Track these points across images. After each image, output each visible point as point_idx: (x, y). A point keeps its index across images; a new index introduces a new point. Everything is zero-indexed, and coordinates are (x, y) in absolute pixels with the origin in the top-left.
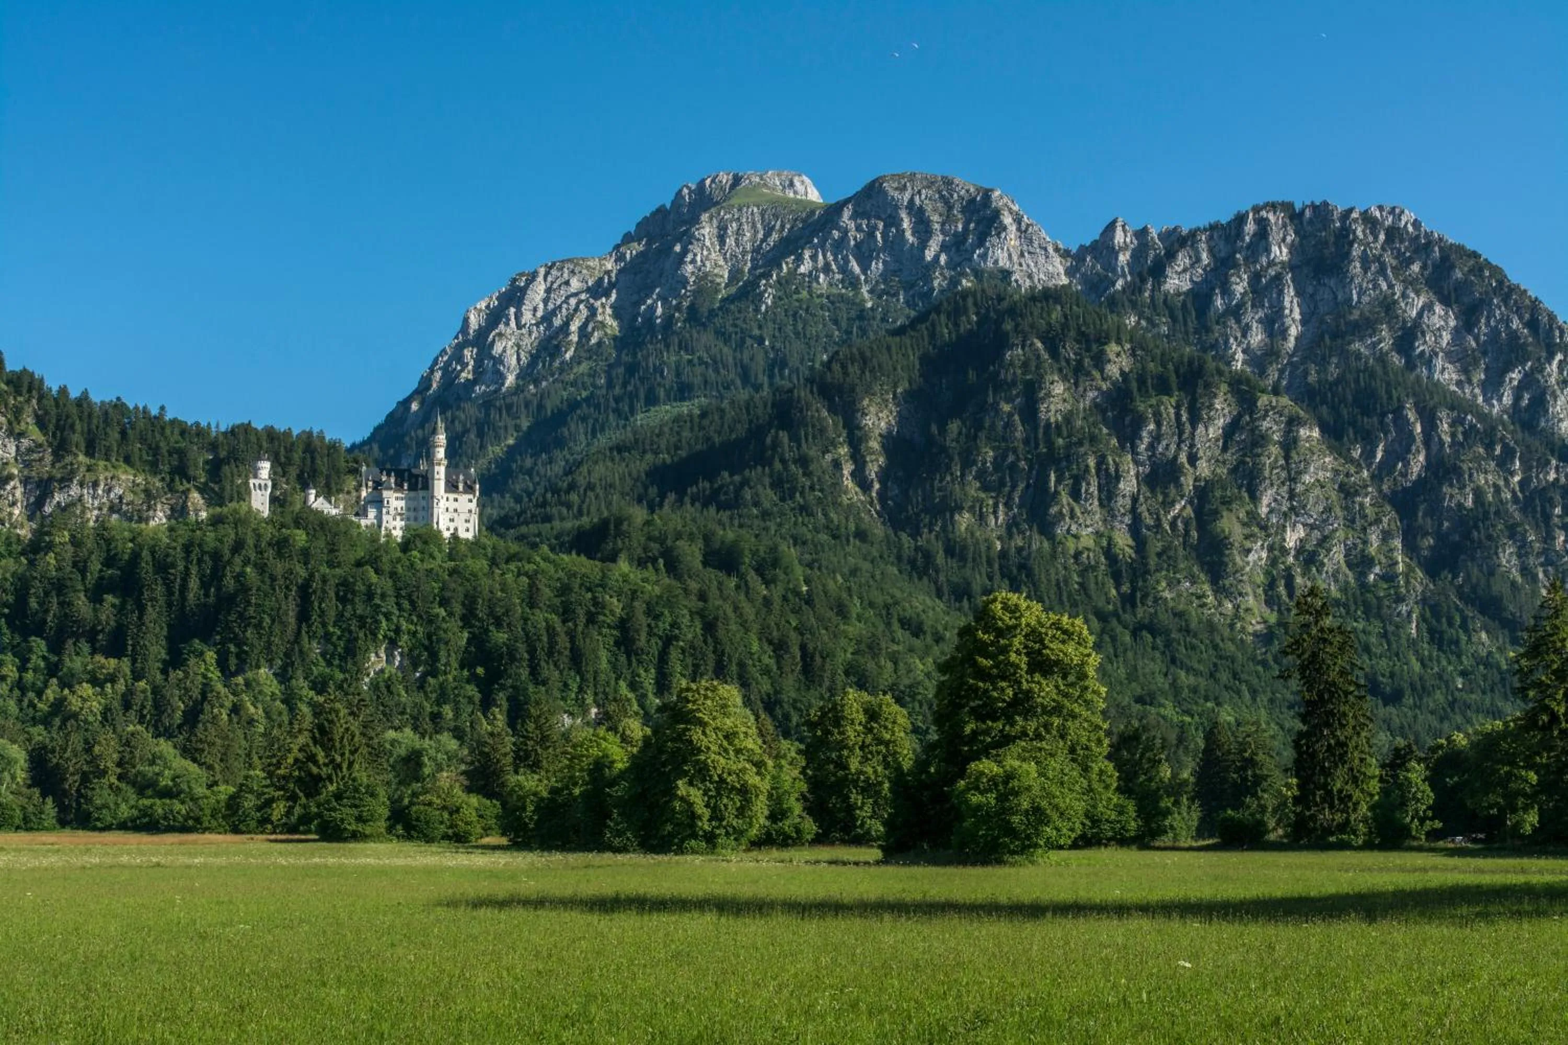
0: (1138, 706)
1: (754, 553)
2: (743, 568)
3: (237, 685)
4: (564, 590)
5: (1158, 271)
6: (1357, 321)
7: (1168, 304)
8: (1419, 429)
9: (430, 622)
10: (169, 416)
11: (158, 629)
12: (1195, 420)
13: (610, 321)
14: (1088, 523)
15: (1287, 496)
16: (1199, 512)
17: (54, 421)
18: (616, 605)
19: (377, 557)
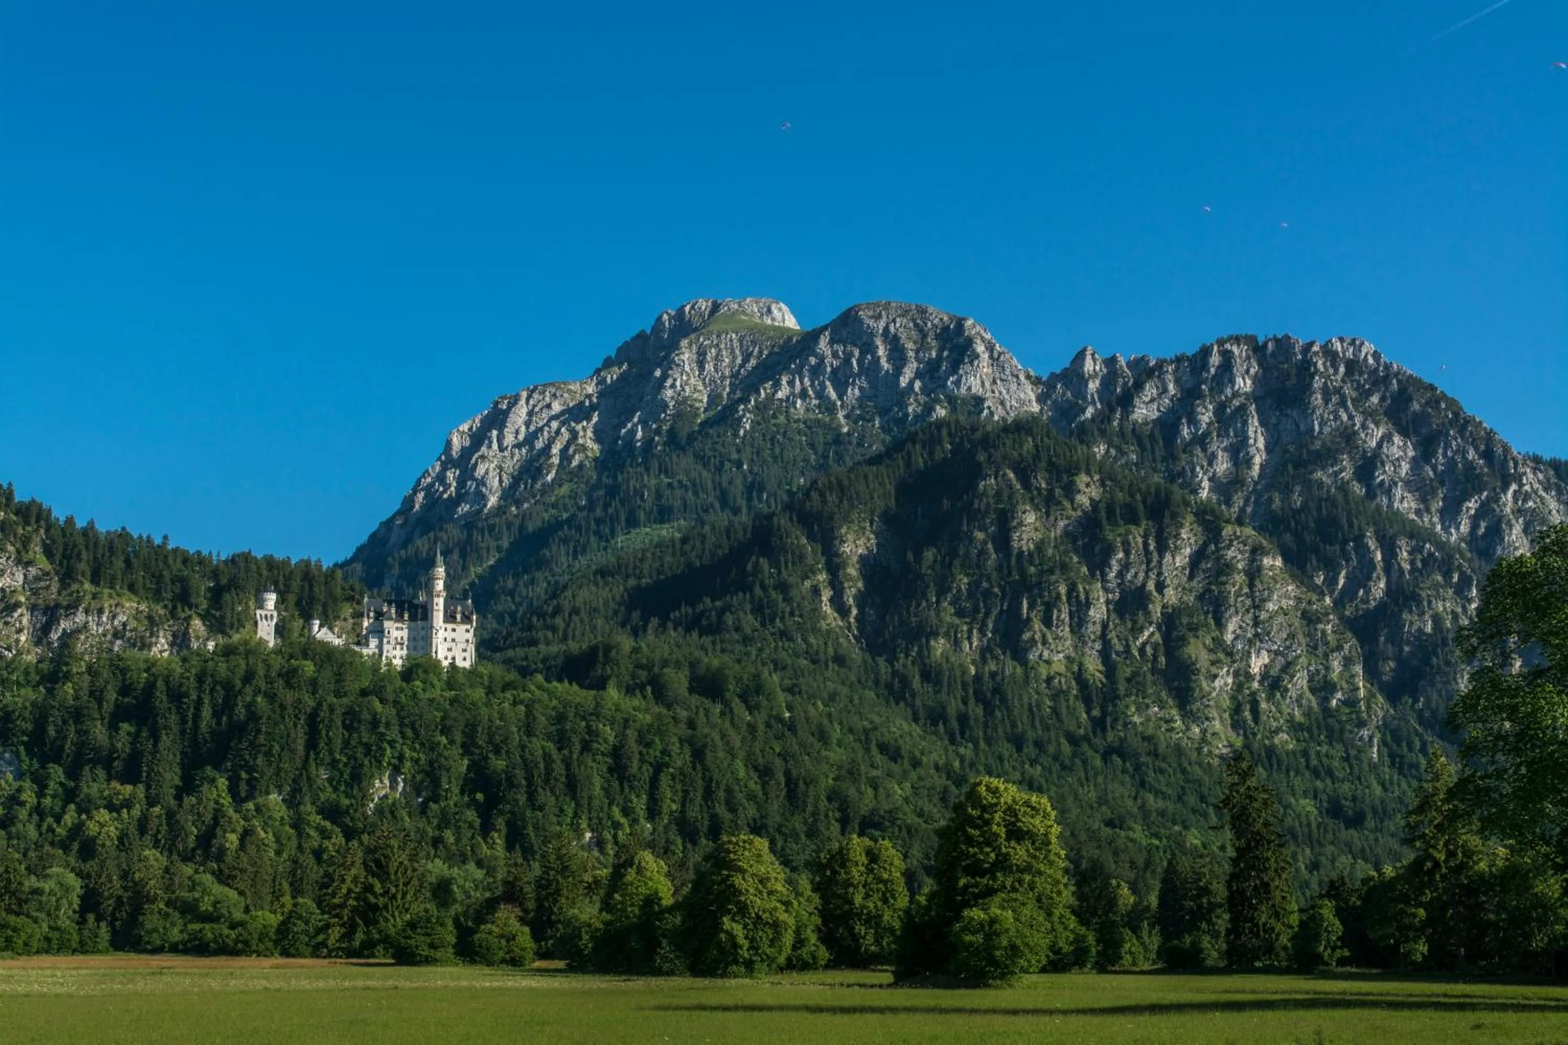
0: (1108, 830)
1: (739, 680)
2: (728, 695)
3: (248, 810)
4: (561, 718)
5: (1126, 401)
6: (1318, 451)
7: (1137, 435)
8: (1379, 556)
9: (432, 749)
10: (171, 546)
11: (171, 756)
12: (1162, 548)
13: (590, 444)
14: (1060, 648)
15: (1251, 623)
16: (1166, 638)
17: (61, 550)
18: (609, 733)
19: (382, 687)
